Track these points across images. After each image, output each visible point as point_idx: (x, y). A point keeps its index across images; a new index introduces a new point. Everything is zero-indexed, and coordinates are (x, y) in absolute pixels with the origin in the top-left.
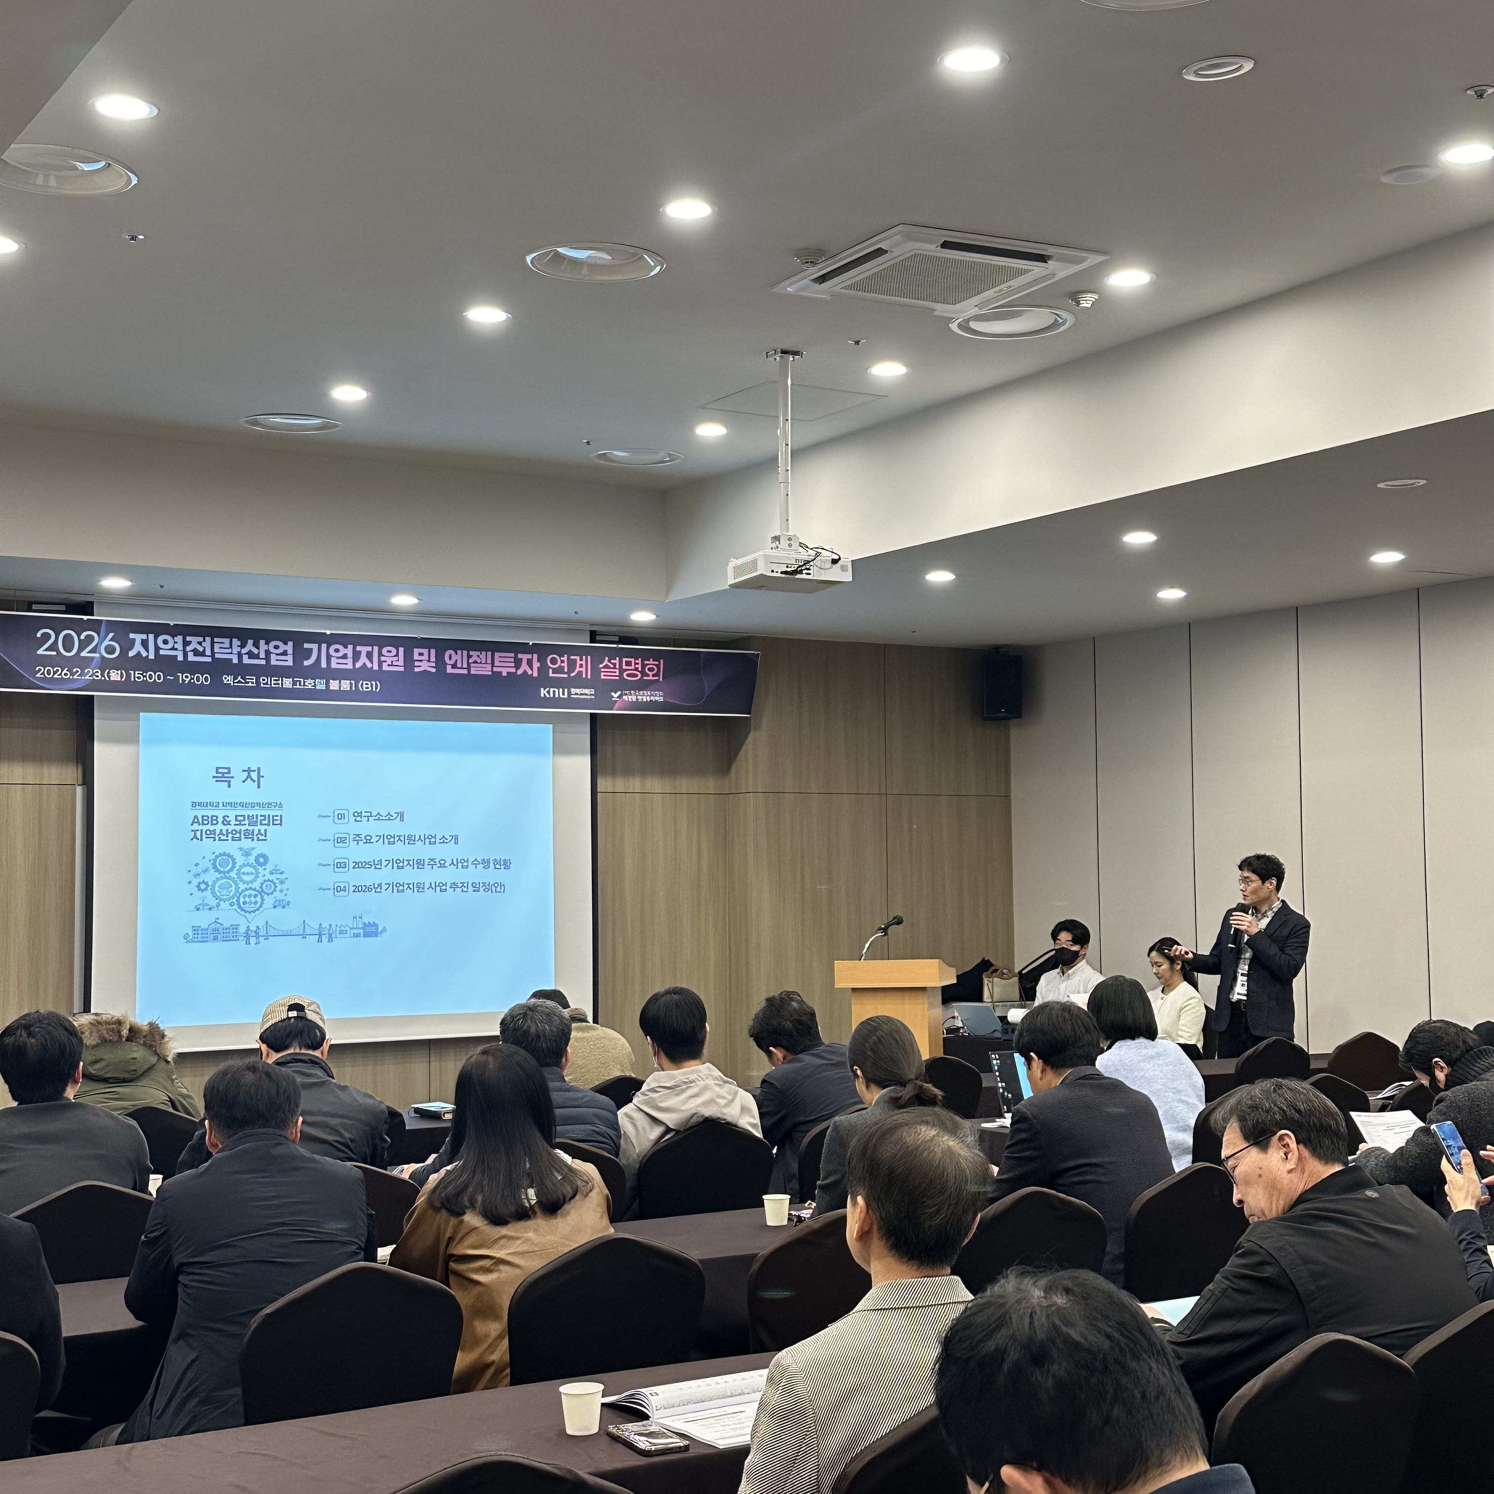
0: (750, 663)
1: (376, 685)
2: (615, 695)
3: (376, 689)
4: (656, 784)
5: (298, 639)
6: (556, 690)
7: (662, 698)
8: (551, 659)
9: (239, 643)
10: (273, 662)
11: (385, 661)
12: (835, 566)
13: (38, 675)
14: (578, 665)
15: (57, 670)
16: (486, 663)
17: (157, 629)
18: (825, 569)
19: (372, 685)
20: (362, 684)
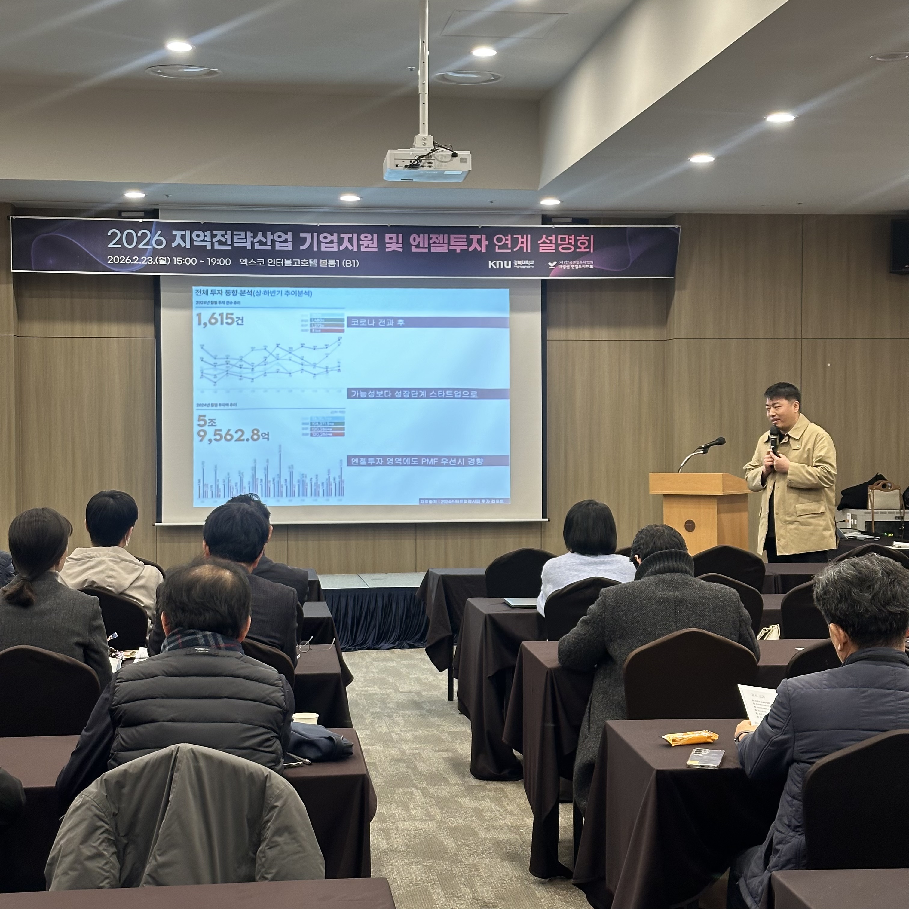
0: (672, 235)
1: (356, 262)
2: (551, 265)
3: (356, 265)
5: (296, 230)
6: (502, 262)
7: (591, 266)
8: (497, 238)
9: (252, 234)
10: (277, 248)
11: (363, 245)
12: (455, 159)
13: (109, 262)
14: (520, 242)
15: (122, 258)
16: (444, 243)
17: (192, 227)
18: (445, 162)
19: (352, 263)
20: (345, 262)
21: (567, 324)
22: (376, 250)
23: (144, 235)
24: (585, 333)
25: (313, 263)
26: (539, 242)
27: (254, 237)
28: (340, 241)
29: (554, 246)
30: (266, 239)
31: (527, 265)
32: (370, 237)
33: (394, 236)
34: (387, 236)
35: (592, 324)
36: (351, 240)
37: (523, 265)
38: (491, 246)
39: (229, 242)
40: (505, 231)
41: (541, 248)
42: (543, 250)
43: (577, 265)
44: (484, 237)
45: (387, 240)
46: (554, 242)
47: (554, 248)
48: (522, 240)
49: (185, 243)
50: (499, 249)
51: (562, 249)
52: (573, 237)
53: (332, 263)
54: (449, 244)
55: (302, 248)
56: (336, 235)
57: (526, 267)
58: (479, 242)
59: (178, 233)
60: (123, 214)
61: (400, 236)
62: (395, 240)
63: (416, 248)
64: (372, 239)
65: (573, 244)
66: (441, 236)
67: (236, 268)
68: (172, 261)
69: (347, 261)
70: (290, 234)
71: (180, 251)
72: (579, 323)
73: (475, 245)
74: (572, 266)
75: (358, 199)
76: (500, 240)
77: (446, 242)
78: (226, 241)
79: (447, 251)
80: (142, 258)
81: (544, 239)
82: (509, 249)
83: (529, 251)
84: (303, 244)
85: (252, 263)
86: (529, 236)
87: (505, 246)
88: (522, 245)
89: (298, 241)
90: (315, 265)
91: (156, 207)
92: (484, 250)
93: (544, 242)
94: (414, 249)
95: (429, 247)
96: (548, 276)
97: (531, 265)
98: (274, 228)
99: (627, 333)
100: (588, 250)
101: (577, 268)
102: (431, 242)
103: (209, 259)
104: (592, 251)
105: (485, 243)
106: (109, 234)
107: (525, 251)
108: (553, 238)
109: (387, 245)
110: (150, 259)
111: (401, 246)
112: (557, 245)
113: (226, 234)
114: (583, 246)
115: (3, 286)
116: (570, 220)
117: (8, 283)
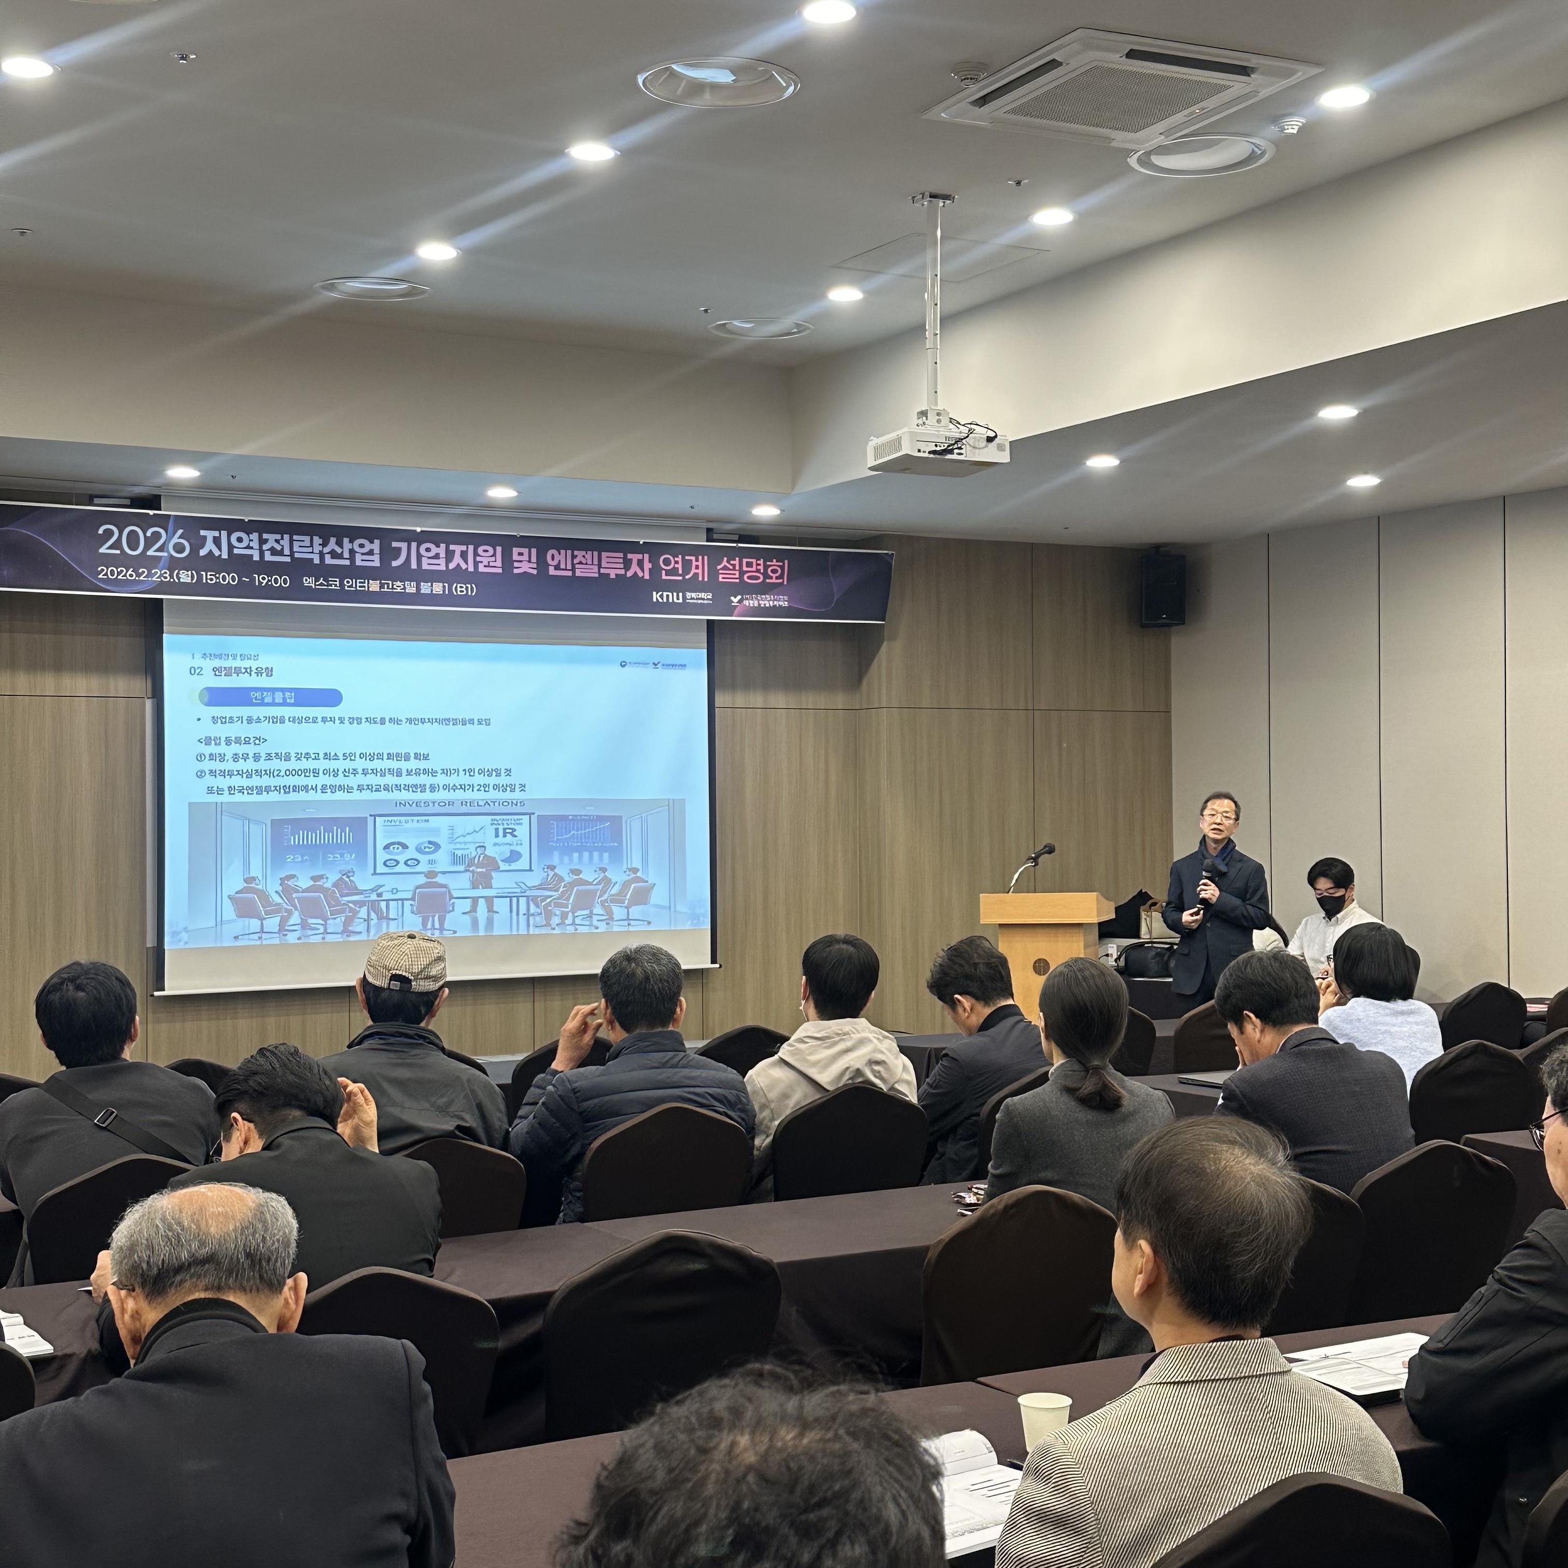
0: (884, 565)
1: (472, 588)
2: (735, 600)
3: (472, 593)
4: (779, 699)
5: (385, 536)
6: (670, 594)
8: (665, 559)
9: (321, 541)
10: (358, 563)
11: (482, 562)
12: (990, 445)
13: (100, 576)
14: (694, 567)
15: (122, 571)
16: (593, 564)
17: (230, 526)
18: (979, 449)
19: (467, 588)
20: (456, 586)
21: (734, 687)
22: (500, 571)
23: (157, 536)
25: (411, 588)
26: (719, 567)
27: (324, 545)
28: (450, 556)
29: (737, 573)
30: (342, 548)
32: (491, 551)
33: (525, 551)
34: (516, 550)
36: (464, 555)
38: (656, 570)
39: (287, 552)
40: (673, 549)
41: (721, 576)
42: (723, 578)
44: (646, 556)
45: (515, 557)
46: (737, 568)
47: (737, 576)
48: (697, 563)
49: (221, 551)
50: (666, 575)
51: (749, 578)
52: (761, 562)
53: (438, 588)
54: (600, 566)
55: (395, 564)
56: (443, 546)
58: (640, 563)
59: (210, 535)
61: (534, 551)
62: (526, 557)
63: (555, 569)
64: (494, 555)
65: (762, 571)
66: (590, 553)
67: (297, 591)
68: (200, 577)
69: (459, 585)
70: (377, 542)
71: (212, 562)
73: (635, 568)
75: (514, 494)
78: (282, 549)
79: (597, 575)
81: (725, 563)
82: (680, 575)
83: (706, 579)
84: (396, 559)
85: (321, 584)
86: (706, 557)
87: (674, 572)
88: (697, 571)
89: (388, 553)
90: (414, 590)
91: (156, 492)
92: (647, 577)
93: (725, 568)
94: (552, 571)
95: (573, 569)
96: (731, 616)
98: (354, 533)
100: (781, 581)
102: (576, 561)
104: (785, 583)
105: (647, 566)
106: (101, 531)
107: (700, 579)
108: (736, 562)
109: (516, 564)
110: (166, 573)
111: (535, 566)
112: (742, 573)
113: (282, 538)
114: (774, 576)
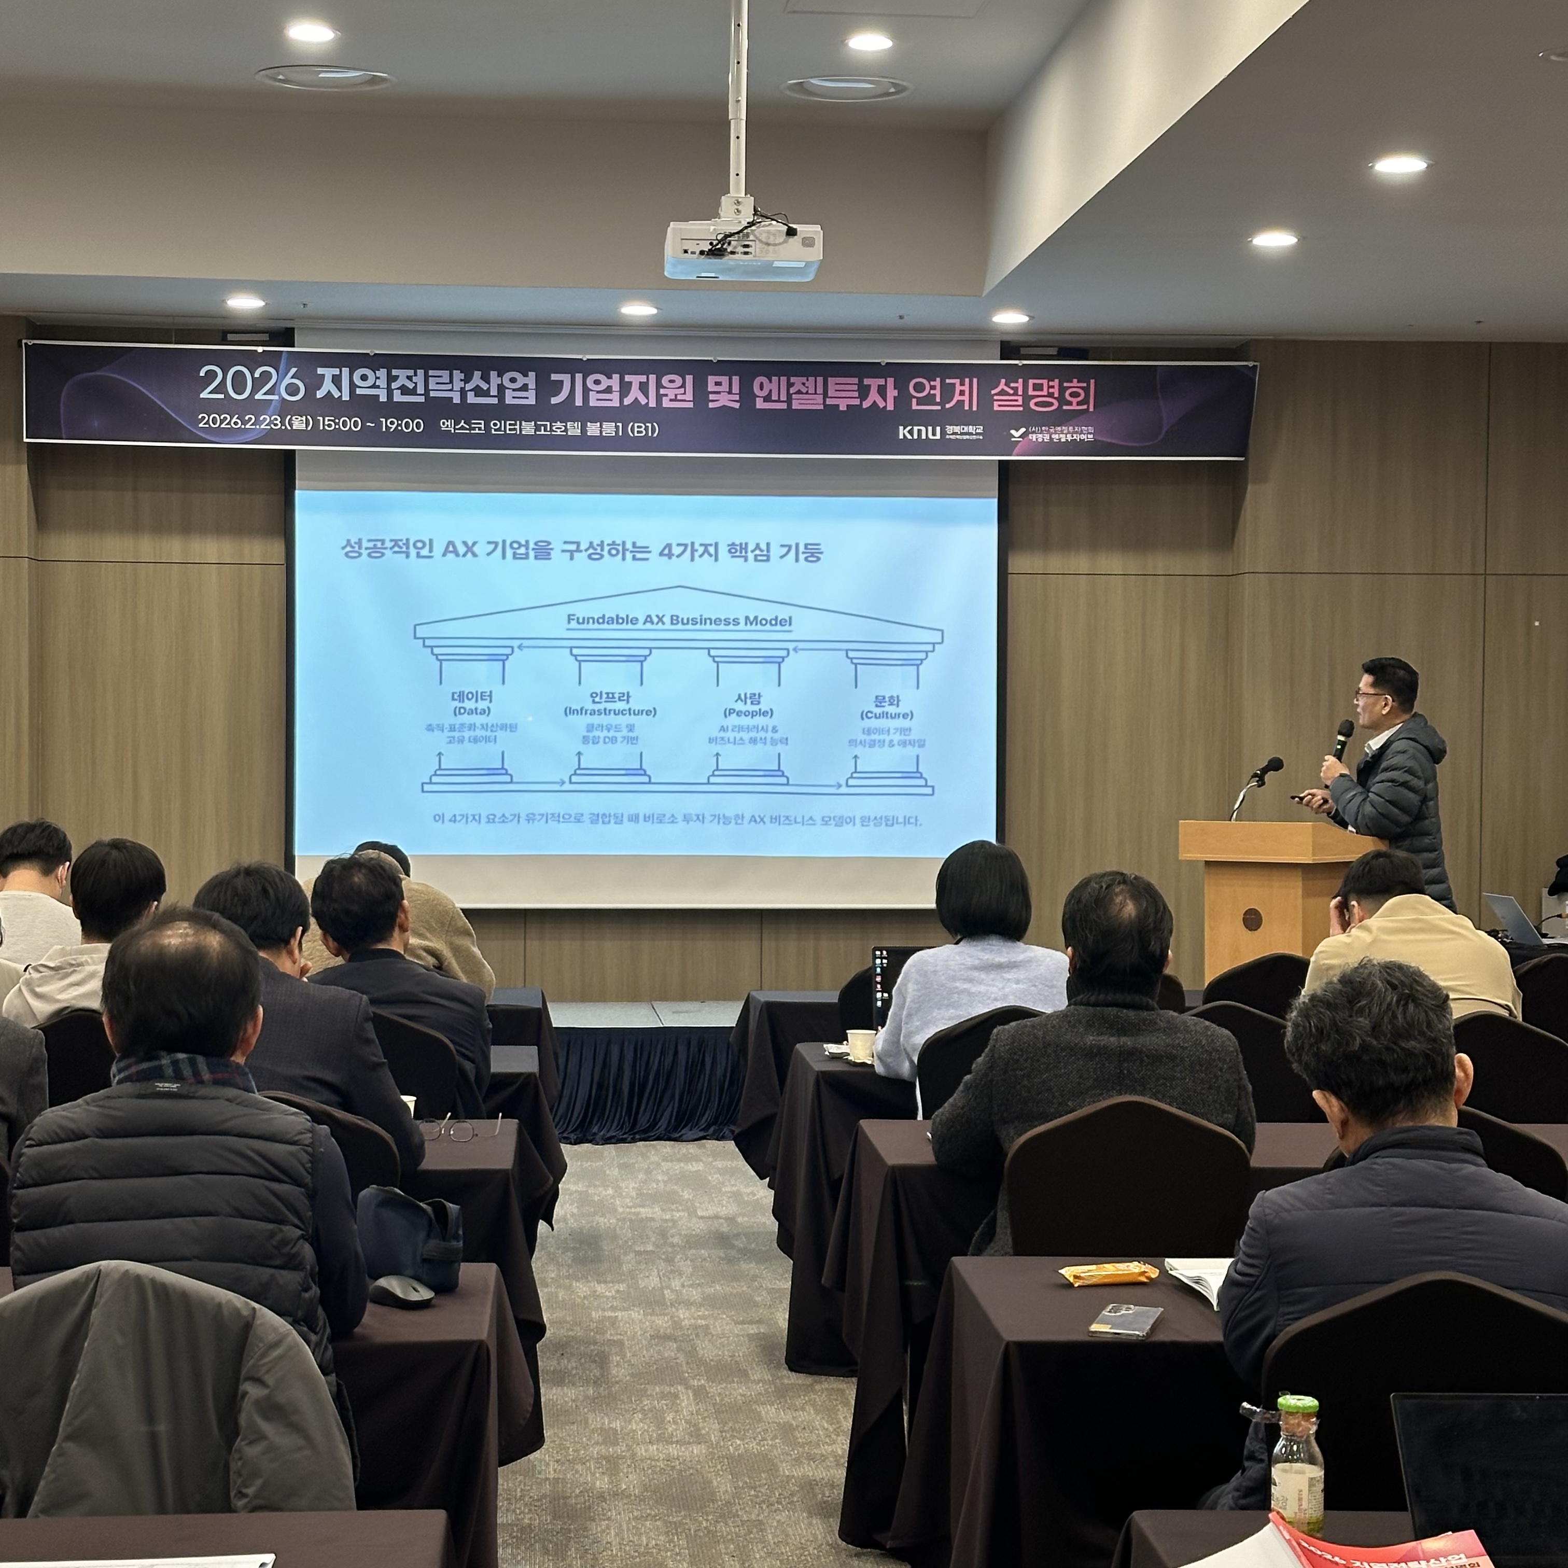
0: (1244, 380)
1: (653, 427)
2: (1016, 434)
3: (653, 432)
6: (923, 429)
7: (1091, 436)
8: (916, 385)
9: (462, 376)
10: (509, 400)
11: (666, 395)
12: (792, 240)
13: (201, 425)
14: (957, 392)
15: (225, 418)
16: (816, 393)
17: (353, 361)
18: (775, 245)
19: (646, 429)
20: (633, 426)
21: (1045, 545)
22: (691, 405)
23: (266, 376)
24: (1081, 562)
25: (574, 429)
26: (993, 392)
27: (467, 380)
28: (625, 389)
29: (1020, 399)
30: (489, 383)
31: (971, 434)
32: (679, 380)
33: (724, 380)
34: (711, 380)
35: (1094, 546)
36: (644, 387)
37: (962, 434)
38: (903, 399)
39: (421, 390)
40: (930, 371)
41: (996, 403)
42: (1000, 406)
43: (1063, 435)
44: (890, 381)
45: (711, 387)
46: (1020, 393)
47: (1020, 403)
48: (962, 388)
49: (341, 392)
50: (918, 404)
51: (1036, 404)
52: (1056, 383)
53: (609, 429)
54: (825, 395)
55: (554, 401)
56: (616, 377)
57: (965, 437)
58: (882, 391)
59: (328, 373)
60: (230, 337)
61: (736, 379)
62: (725, 387)
63: (765, 401)
64: (683, 386)
65: (1056, 395)
66: (812, 379)
67: (433, 437)
68: (316, 423)
69: (636, 425)
70: (532, 375)
71: (332, 406)
72: (1068, 545)
73: (874, 396)
74: (1053, 436)
75: (654, 311)
76: (919, 387)
77: (820, 390)
78: (415, 387)
79: (822, 407)
80: (261, 418)
81: (1002, 386)
82: (937, 404)
83: (975, 409)
84: (556, 394)
85: (462, 428)
86: (975, 380)
87: (930, 399)
88: (961, 398)
89: (546, 388)
90: (578, 432)
91: (289, 325)
92: (890, 407)
93: (1002, 393)
94: (760, 404)
95: (789, 401)
96: (1010, 455)
97: (977, 434)
98: (503, 365)
99: (1160, 562)
100: (1085, 407)
101: (1063, 440)
102: (792, 390)
103: (383, 420)
104: (1091, 409)
105: (892, 393)
106: (202, 374)
107: (967, 408)
108: (1019, 384)
109: (711, 397)
110: (276, 419)
111: (737, 398)
112: (1027, 398)
113: (416, 375)
114: (1075, 400)
115: (10, 469)
116: (1053, 351)
117: (18, 462)
